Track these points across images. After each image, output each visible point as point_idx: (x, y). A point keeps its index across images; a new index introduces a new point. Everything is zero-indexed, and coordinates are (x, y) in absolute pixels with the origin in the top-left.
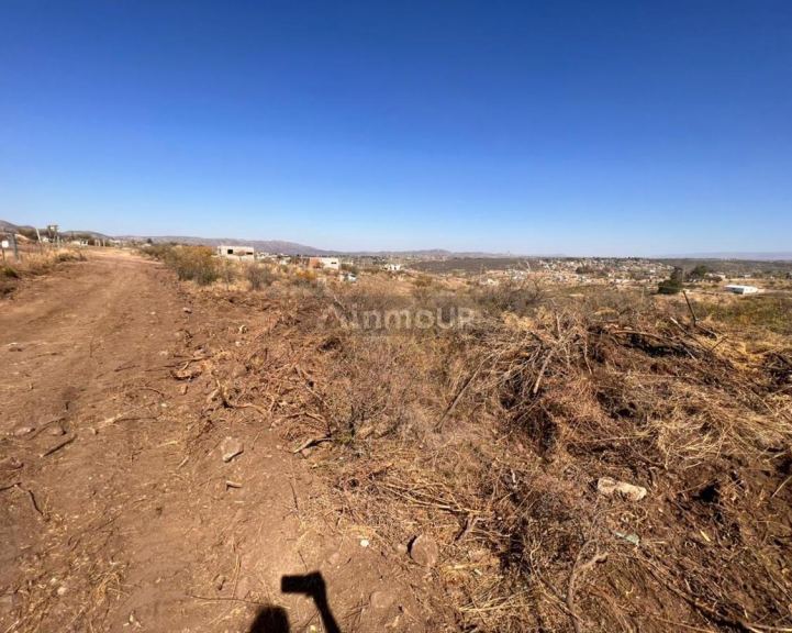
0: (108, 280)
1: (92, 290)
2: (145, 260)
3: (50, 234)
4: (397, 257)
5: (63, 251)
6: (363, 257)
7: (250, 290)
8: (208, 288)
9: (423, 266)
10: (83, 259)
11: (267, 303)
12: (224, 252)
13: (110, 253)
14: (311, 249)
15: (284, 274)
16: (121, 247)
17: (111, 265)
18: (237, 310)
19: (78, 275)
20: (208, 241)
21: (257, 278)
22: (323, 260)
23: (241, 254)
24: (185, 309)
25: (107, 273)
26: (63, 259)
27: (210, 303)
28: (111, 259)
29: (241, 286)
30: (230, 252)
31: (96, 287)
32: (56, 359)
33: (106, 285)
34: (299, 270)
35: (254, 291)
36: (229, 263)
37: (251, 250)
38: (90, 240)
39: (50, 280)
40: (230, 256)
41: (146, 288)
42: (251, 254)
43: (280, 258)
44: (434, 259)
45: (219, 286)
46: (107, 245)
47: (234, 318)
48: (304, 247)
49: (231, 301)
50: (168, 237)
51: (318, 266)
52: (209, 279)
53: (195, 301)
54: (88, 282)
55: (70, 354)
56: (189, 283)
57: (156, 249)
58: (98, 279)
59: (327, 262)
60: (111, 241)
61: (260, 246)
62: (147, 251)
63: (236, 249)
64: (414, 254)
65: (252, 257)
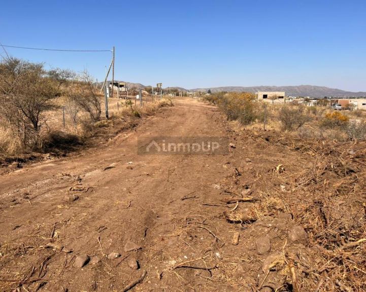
0: (183, 119)
1: (175, 126)
2: (204, 105)
3: (158, 90)
5: (163, 100)
7: (283, 130)
8: (248, 127)
10: (172, 105)
11: (300, 144)
12: (260, 96)
13: (187, 101)
14: (337, 91)
15: (313, 115)
16: (193, 96)
17: (186, 109)
18: (272, 147)
19: (169, 116)
20: (248, 89)
21: (290, 119)
22: (354, 102)
23: (274, 98)
24: (231, 144)
25: (183, 115)
26: (162, 105)
27: (250, 140)
28: (187, 105)
29: (274, 126)
30: (265, 96)
31: (177, 124)
32: (149, 179)
33: (183, 124)
34: (328, 112)
35: (286, 131)
36: (265, 106)
37: (282, 94)
38: (176, 92)
39: (155, 119)
40: (265, 100)
41: (205, 126)
42: (282, 97)
43: (307, 100)
45: (255, 126)
46: (186, 95)
47: (269, 155)
48: (331, 90)
49: (267, 140)
50: (221, 88)
51: (348, 107)
52: (249, 120)
53: (238, 138)
54: (173, 120)
55: (157, 176)
56: (235, 122)
57: (213, 97)
58: (178, 119)
59: (358, 103)
60: (188, 93)
61: (290, 91)
62: (209, 99)
63: (269, 94)
65: (282, 100)
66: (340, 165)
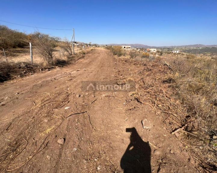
0: (99, 55)
1: (97, 57)
2: (106, 50)
3: (90, 45)
4: (178, 48)
5: (92, 48)
6: (164, 48)
7: (131, 58)
8: (120, 57)
9: (189, 51)
10: (95, 50)
11: (135, 63)
12: (123, 47)
13: (99, 49)
14: (146, 46)
15: (139, 54)
16: (101, 47)
17: (100, 51)
18: (127, 64)
19: (94, 54)
20: (119, 45)
21: (132, 55)
23: (127, 48)
24: (115, 63)
25: (99, 53)
26: (92, 50)
27: (121, 61)
28: (100, 50)
29: (128, 57)
30: (125, 47)
31: (98, 56)
32: (92, 74)
33: (99, 56)
34: (143, 53)
35: (131, 59)
37: (130, 47)
38: (96, 45)
39: (90, 55)
40: (125, 49)
41: (107, 57)
43: (137, 49)
44: (195, 48)
45: (122, 57)
46: (99, 47)
47: (127, 66)
48: (144, 45)
49: (126, 61)
50: (110, 44)
51: (149, 51)
52: (120, 55)
53: (117, 61)
54: (96, 55)
55: (94, 73)
56: (116, 56)
57: (108, 48)
58: (98, 55)
59: (152, 50)
61: (132, 46)
62: (107, 48)
63: (126, 47)
64: (186, 47)
65: (130, 49)
66: (148, 68)
